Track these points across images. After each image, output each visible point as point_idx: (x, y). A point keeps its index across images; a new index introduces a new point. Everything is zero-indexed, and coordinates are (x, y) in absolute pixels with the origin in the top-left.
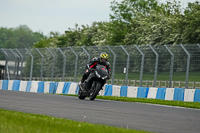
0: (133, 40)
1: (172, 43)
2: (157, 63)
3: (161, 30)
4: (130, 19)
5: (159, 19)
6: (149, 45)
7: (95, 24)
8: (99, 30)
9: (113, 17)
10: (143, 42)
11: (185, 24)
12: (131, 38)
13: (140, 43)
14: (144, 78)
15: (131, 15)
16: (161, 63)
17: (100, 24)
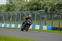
0: (13, 10)
1: (25, 11)
2: (20, 17)
3: (22, 7)
4: (12, 3)
5: (21, 4)
6: (18, 11)
7: (1, 5)
8: (2, 7)
9: (7, 3)
10: (16, 11)
11: (29, 5)
12: (12, 9)
13: (15, 11)
14: (16, 22)
15: (12, 2)
16: (22, 17)
17: (3, 5)
